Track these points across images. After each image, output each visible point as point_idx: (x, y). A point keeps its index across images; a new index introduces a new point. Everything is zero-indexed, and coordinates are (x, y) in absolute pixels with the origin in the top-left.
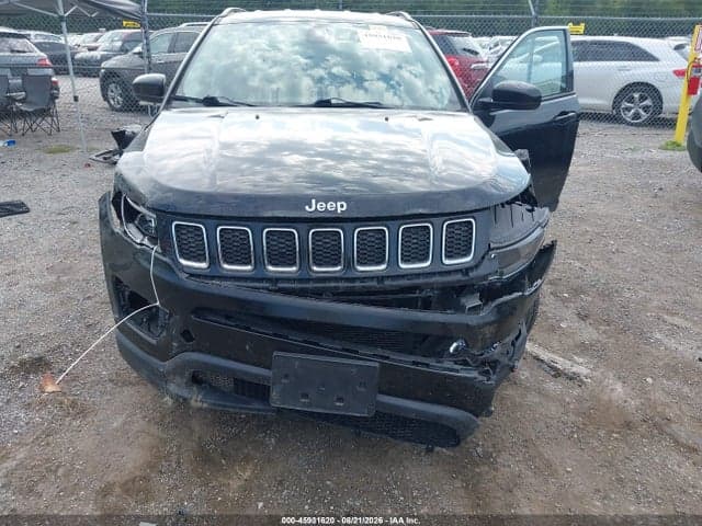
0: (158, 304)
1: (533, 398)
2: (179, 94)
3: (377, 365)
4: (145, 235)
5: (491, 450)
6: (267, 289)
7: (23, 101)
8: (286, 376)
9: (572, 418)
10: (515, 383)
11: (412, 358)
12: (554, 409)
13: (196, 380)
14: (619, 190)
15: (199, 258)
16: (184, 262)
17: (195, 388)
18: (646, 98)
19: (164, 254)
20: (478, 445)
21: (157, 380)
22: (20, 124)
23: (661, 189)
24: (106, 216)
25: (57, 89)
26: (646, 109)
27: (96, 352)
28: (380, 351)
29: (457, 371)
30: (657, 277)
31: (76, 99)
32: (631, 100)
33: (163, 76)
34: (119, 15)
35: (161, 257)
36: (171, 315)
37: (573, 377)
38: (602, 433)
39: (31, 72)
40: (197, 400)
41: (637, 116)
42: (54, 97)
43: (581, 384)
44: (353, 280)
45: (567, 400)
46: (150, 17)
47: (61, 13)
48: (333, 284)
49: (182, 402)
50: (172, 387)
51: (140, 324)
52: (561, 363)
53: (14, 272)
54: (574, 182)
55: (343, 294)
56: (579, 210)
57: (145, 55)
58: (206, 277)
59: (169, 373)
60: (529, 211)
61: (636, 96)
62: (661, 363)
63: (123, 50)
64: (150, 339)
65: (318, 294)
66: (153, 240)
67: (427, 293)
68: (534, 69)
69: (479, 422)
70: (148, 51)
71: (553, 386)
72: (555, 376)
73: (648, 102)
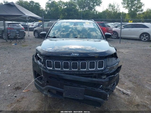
0: (43, 76)
1: (118, 98)
2: (49, 36)
3: (84, 89)
4: (41, 63)
5: (108, 108)
6: (63, 73)
7: (19, 36)
8: (66, 91)
9: (126, 103)
10: (115, 95)
11: (91, 88)
12: (123, 101)
13: (49, 91)
14: (140, 55)
15: (51, 67)
16: (48, 68)
17: (49, 93)
18: (147, 36)
19: (44, 66)
20: (106, 107)
21: (41, 91)
22: (18, 41)
23: (149, 55)
24: (34, 59)
25: (25, 34)
26: (147, 38)
27: (30, 86)
28: (85, 86)
29: (100, 91)
30: (147, 74)
31: (29, 36)
32: (143, 36)
33: (46, 32)
34: (38, 20)
35: (44, 67)
36: (45, 78)
37: (127, 94)
38: (132, 106)
39: (21, 30)
40: (49, 95)
41: (145, 39)
42: (25, 35)
43: (129, 96)
44: (80, 72)
45: (125, 99)
46: (44, 20)
47: (27, 20)
48: (76, 73)
49: (46, 96)
50: (44, 93)
51: (39, 80)
52: (125, 91)
53: (15, 70)
54: (130, 53)
55: (78, 74)
56: (131, 59)
57: (43, 27)
58: (52, 71)
59: (44, 90)
60: (116, 59)
61: (145, 35)
62: (147, 92)
63: (38, 26)
64: (41, 83)
65: (73, 74)
66: (42, 64)
67: (94, 75)
68: (122, 30)
69: (105, 101)
70: (43, 26)
71: (123, 96)
72: (123, 94)
73: (147, 37)
